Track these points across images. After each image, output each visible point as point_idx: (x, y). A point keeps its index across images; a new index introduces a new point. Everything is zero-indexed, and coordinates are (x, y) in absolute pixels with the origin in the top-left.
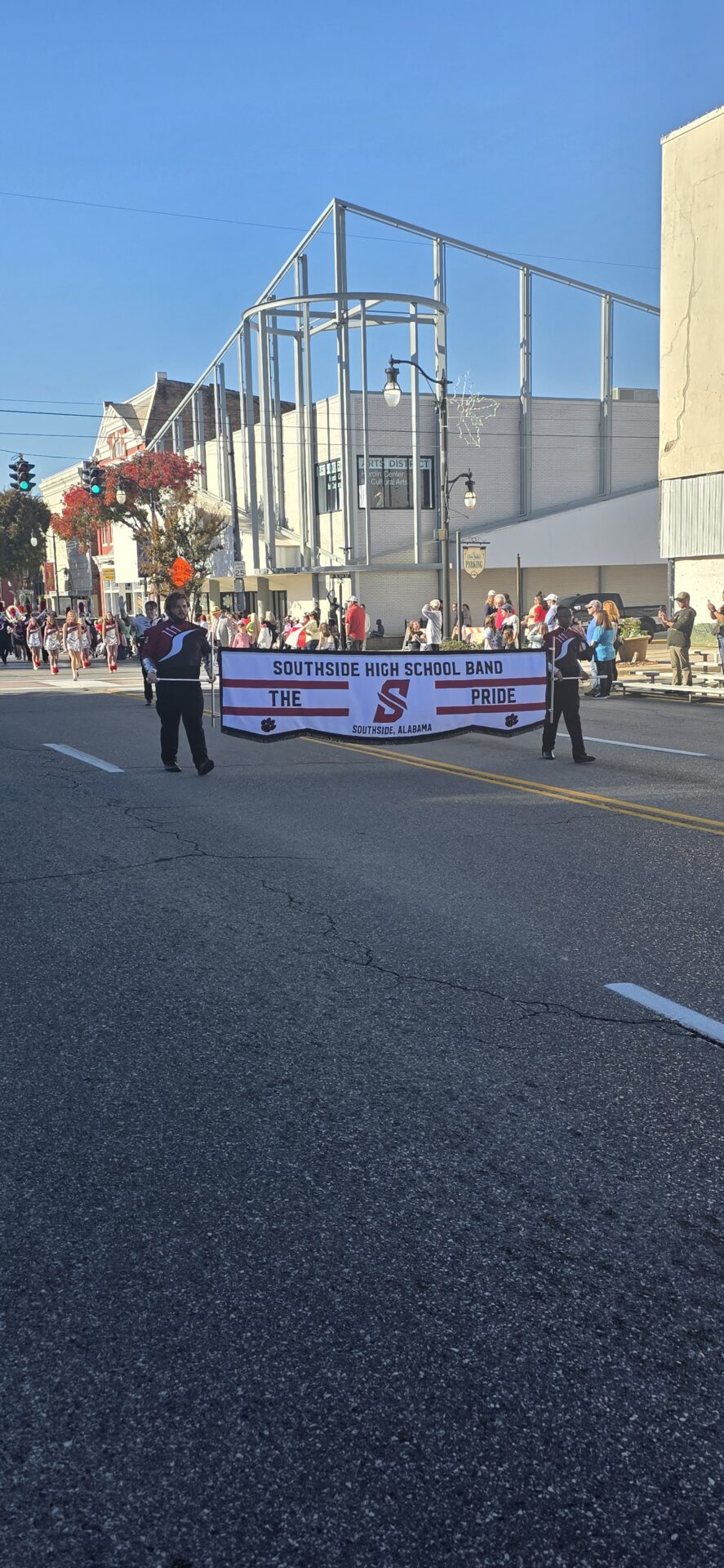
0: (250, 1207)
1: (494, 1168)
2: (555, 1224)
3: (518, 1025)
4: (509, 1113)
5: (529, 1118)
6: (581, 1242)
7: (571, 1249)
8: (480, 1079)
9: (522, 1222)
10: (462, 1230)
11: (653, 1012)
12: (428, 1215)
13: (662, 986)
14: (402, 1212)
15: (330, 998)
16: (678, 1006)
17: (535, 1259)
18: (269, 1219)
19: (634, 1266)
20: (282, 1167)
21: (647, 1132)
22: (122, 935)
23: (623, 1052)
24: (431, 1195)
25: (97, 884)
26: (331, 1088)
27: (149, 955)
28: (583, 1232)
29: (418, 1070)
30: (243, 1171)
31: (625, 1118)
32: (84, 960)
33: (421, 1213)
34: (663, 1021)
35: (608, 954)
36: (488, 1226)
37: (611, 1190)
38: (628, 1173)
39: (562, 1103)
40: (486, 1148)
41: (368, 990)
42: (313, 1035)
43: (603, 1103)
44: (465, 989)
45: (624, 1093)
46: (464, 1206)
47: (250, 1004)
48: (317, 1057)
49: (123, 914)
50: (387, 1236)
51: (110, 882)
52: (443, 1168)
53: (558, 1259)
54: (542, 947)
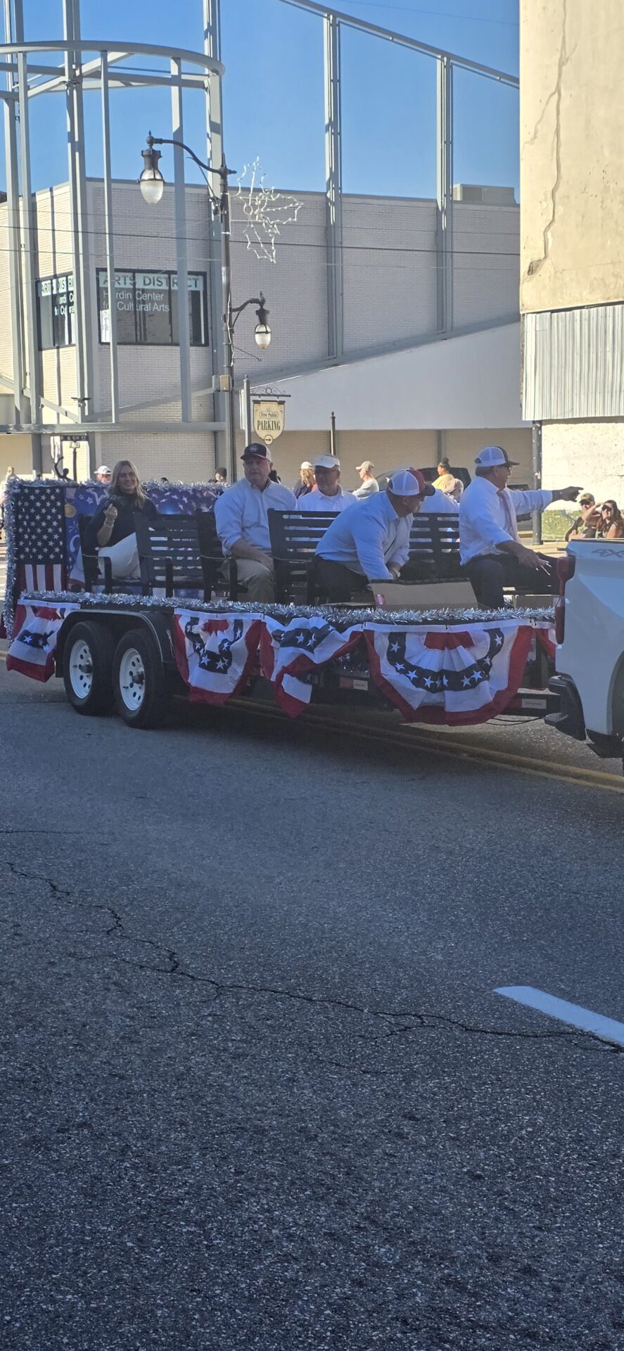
0: (56, 1283)
1: (373, 1222)
2: (460, 1287)
3: (385, 1043)
4: (387, 1154)
5: (412, 1160)
6: (496, 1306)
7: (483, 1315)
8: (342, 1113)
9: (418, 1287)
10: (340, 1299)
11: (559, 1022)
12: (295, 1282)
13: (568, 989)
14: (261, 1281)
15: (128, 1017)
16: (591, 1013)
17: (440, 1329)
18: (83, 1296)
19: (566, 1332)
20: (92, 1233)
21: (566, 1171)
23: (526, 1073)
24: (296, 1259)
26: (144, 1131)
28: (498, 1295)
29: (259, 1105)
30: (40, 1239)
31: (537, 1156)
33: (286, 1281)
34: (574, 1033)
35: (495, 950)
36: (374, 1292)
37: (527, 1241)
38: (547, 1221)
39: (453, 1139)
40: (361, 1199)
41: (178, 1004)
42: (110, 1064)
43: (506, 1138)
44: (310, 1000)
45: (534, 1125)
46: (339, 1270)
47: (18, 1027)
48: (120, 1093)
50: (244, 1310)
52: (307, 1225)
53: (468, 1328)
54: (406, 942)
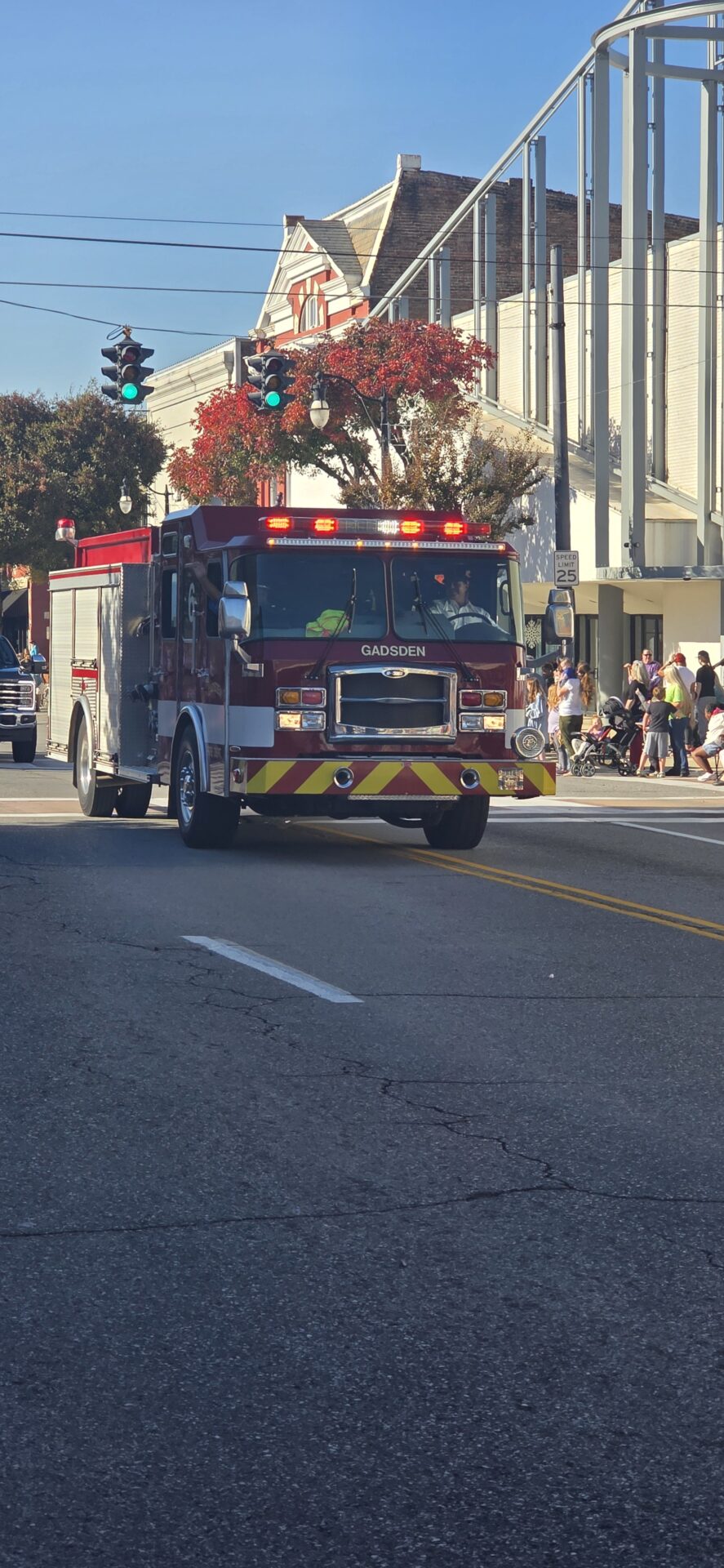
22: (431, 1351)
25: (356, 1239)
27: (497, 1397)
32: (364, 1399)
49: (426, 1305)
51: (384, 1236)
